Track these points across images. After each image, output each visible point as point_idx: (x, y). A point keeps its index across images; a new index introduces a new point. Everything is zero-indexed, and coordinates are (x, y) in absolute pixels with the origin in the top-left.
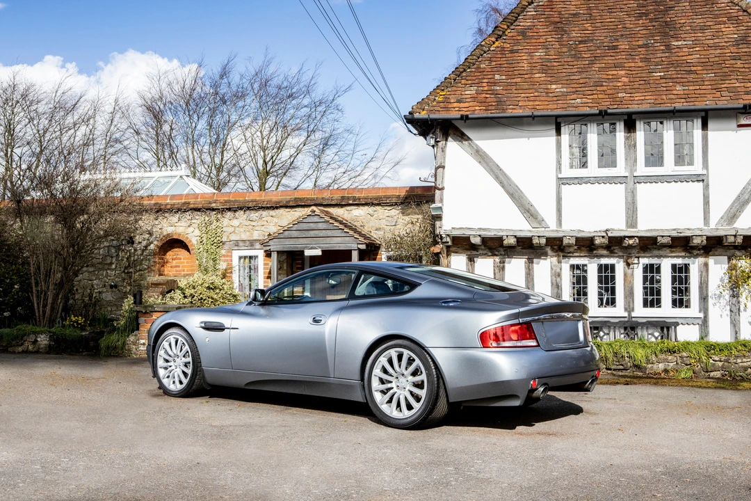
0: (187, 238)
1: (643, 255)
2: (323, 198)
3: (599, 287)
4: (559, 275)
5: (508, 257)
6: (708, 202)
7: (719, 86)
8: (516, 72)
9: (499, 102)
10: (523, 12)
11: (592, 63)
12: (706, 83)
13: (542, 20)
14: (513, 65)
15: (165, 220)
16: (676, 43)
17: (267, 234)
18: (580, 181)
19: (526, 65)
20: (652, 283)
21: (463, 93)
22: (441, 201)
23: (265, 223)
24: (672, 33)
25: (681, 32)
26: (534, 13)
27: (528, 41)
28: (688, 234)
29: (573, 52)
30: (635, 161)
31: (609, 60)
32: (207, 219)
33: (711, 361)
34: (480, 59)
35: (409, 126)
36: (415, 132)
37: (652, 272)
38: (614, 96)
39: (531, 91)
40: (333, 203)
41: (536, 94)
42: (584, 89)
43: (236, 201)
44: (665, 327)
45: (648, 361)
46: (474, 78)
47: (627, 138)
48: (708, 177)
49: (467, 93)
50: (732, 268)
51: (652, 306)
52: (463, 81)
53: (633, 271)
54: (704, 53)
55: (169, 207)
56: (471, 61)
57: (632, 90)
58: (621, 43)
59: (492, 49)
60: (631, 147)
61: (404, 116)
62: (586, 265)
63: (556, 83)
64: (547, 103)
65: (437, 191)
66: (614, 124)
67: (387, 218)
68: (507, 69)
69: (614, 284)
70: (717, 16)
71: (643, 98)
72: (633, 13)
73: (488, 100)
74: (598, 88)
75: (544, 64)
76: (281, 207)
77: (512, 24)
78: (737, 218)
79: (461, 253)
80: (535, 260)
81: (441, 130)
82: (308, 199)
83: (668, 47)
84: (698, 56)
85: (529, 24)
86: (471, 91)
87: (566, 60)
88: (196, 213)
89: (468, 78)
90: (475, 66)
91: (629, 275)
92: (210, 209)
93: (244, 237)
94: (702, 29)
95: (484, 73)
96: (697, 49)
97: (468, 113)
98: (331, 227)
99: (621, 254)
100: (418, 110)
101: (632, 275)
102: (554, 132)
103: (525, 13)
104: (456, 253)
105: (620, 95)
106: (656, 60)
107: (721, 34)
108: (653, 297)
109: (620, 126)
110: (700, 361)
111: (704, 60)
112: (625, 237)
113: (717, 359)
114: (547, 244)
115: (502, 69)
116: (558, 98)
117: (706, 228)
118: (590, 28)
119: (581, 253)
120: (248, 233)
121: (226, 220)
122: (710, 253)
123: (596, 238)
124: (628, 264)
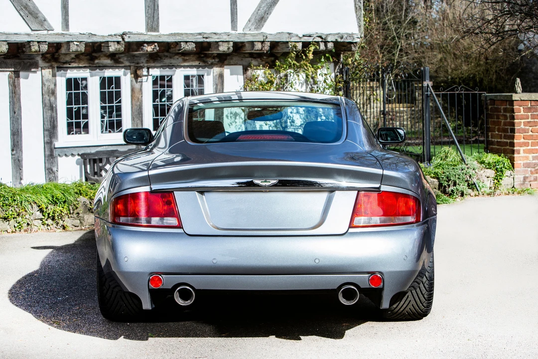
1: (153, 65)
3: (103, 107)
4: (53, 93)
20: (162, 99)
28: (214, 39)
37: (163, 85)
50: (248, 80)
53: (141, 86)
62: (85, 79)
69: (120, 102)
78: (265, 21)
80: (21, 74)
91: (137, 90)
99: (127, 64)
101: (141, 90)
117: (233, 32)
122: (226, 62)
123: (110, 44)
124: (136, 76)
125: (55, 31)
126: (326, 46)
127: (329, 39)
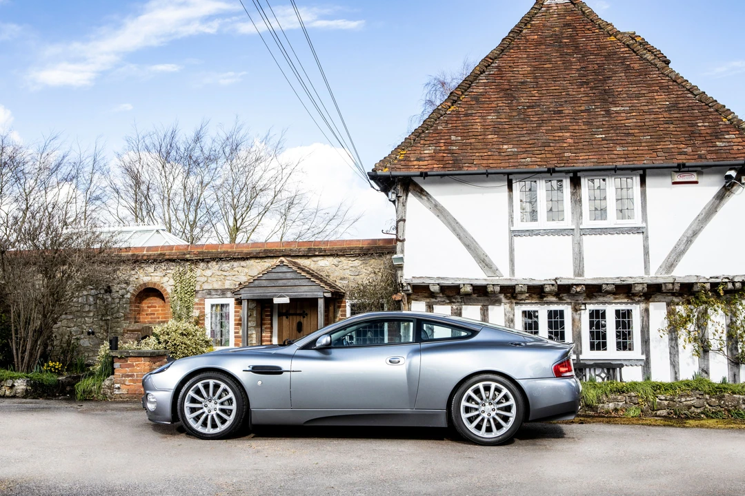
0: (162, 287)
1: (589, 302)
2: (291, 250)
3: (550, 332)
4: (512, 321)
5: (465, 304)
6: (648, 252)
7: (655, 147)
8: (471, 134)
9: (456, 161)
10: (476, 79)
11: (539, 126)
12: (643, 144)
13: (493, 87)
14: (468, 128)
15: (141, 271)
16: (615, 109)
17: (238, 283)
18: (531, 233)
19: (479, 127)
20: (598, 327)
21: (422, 152)
22: (402, 251)
23: (237, 273)
24: (611, 100)
25: (619, 99)
26: (485, 81)
27: (481, 106)
28: (630, 281)
29: (522, 116)
30: (581, 215)
31: (556, 124)
32: (181, 269)
33: (658, 400)
34: (437, 122)
35: (372, 182)
36: (377, 188)
37: (598, 317)
38: (561, 155)
39: (485, 151)
40: (300, 254)
41: (489, 153)
42: (533, 149)
43: (208, 253)
44: (611, 368)
45: (599, 401)
46: (432, 139)
47: (573, 194)
48: (647, 229)
49: (426, 152)
50: (671, 313)
51: (598, 349)
52: (422, 142)
53: (580, 317)
54: (640, 117)
55: (145, 258)
56: (429, 123)
57: (577, 150)
58: (565, 108)
59: (448, 112)
60: (577, 201)
61: (368, 173)
62: (537, 311)
63: (507, 143)
64: (499, 161)
65: (398, 243)
66: (561, 181)
67: (351, 269)
68: (462, 131)
69: (563, 328)
70: (650, 85)
71: (587, 157)
72: (575, 81)
73: (445, 159)
74: (546, 148)
75: (496, 126)
76: (252, 258)
77: (466, 91)
78: (675, 267)
79: (421, 300)
80: (490, 307)
81: (401, 186)
82: (277, 251)
83: (608, 112)
84: (635, 120)
85: (481, 90)
86: (429, 151)
87: (515, 122)
88: (171, 263)
89: (426, 139)
90: (433, 128)
91: (577, 320)
92: (184, 260)
93: (216, 286)
94: (638, 96)
95: (442, 134)
96: (634, 114)
97: (427, 170)
98: (298, 276)
99: (569, 301)
100: (380, 168)
101: (580, 320)
102: (506, 188)
103: (477, 81)
104: (416, 300)
105: (566, 155)
106: (598, 123)
107: (654, 101)
108: (598, 341)
109: (567, 183)
110: (647, 400)
111: (640, 124)
112: (573, 285)
113: (663, 398)
114: (500, 292)
115: (457, 131)
116: (510, 157)
117: (647, 276)
118: (537, 95)
119: (532, 300)
120: (220, 283)
121: (199, 270)
122: (651, 300)
123: (546, 286)
124: (576, 310)
125: (505, 278)
126: (734, 285)
127: (736, 280)
